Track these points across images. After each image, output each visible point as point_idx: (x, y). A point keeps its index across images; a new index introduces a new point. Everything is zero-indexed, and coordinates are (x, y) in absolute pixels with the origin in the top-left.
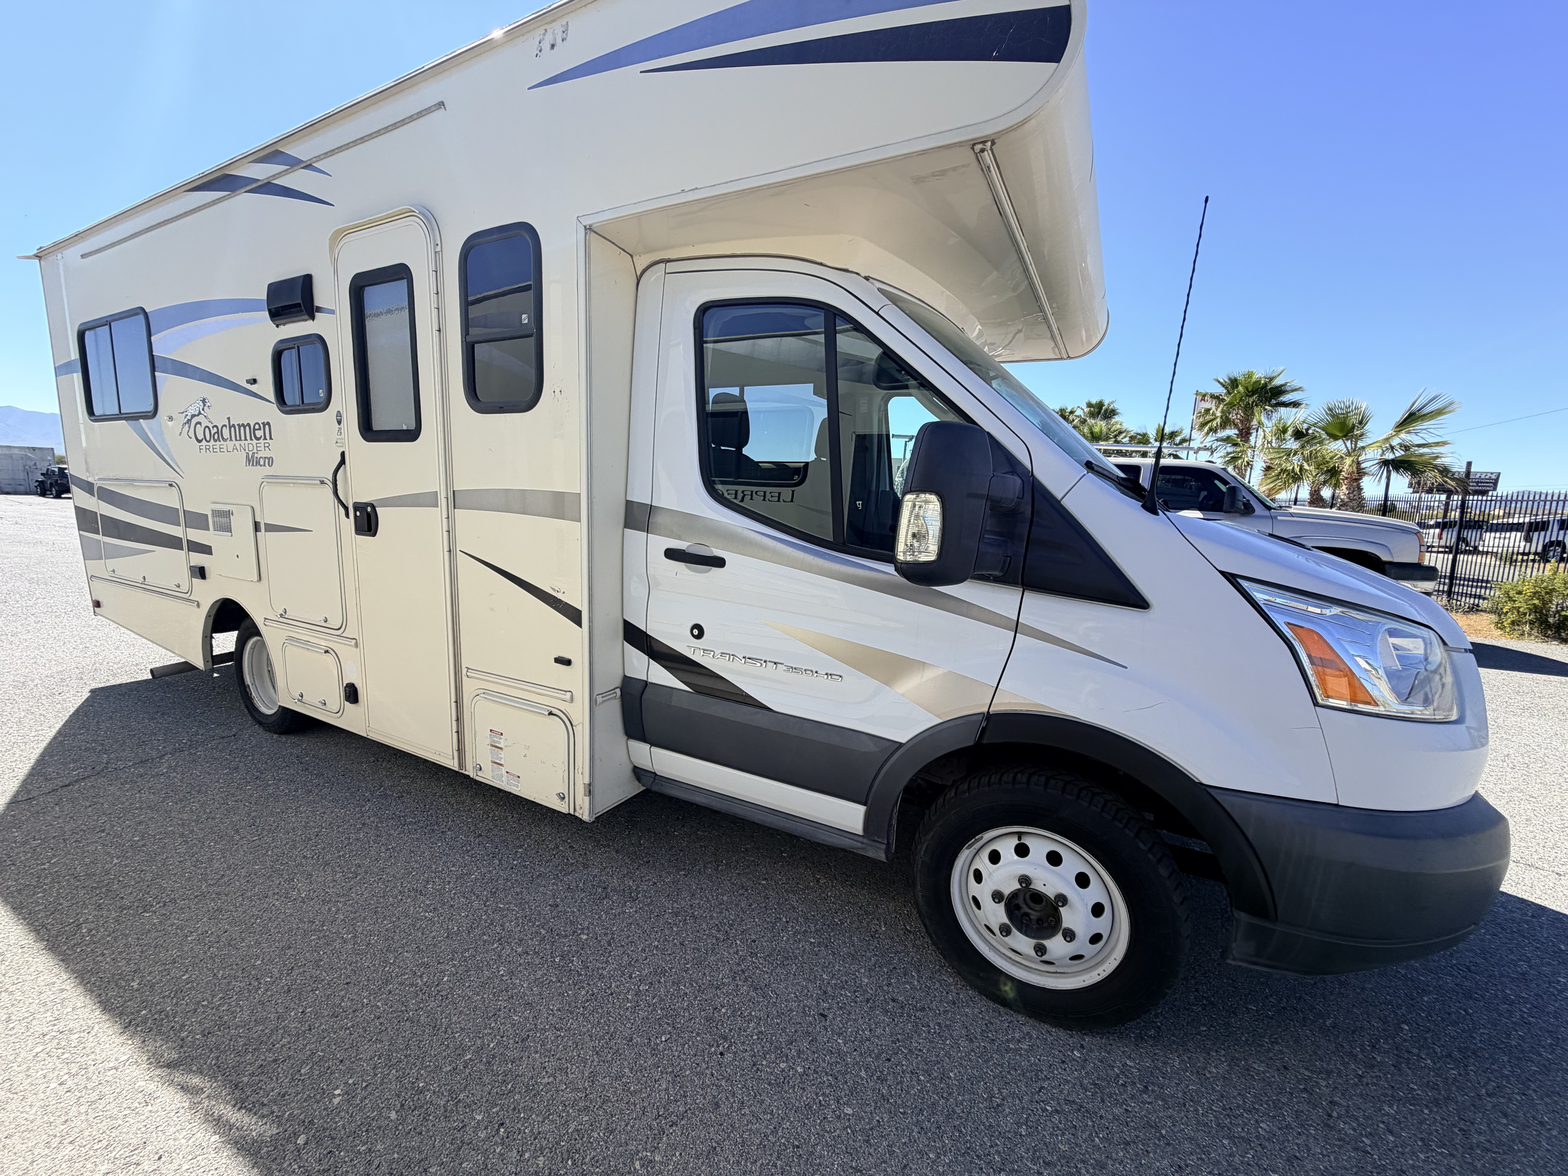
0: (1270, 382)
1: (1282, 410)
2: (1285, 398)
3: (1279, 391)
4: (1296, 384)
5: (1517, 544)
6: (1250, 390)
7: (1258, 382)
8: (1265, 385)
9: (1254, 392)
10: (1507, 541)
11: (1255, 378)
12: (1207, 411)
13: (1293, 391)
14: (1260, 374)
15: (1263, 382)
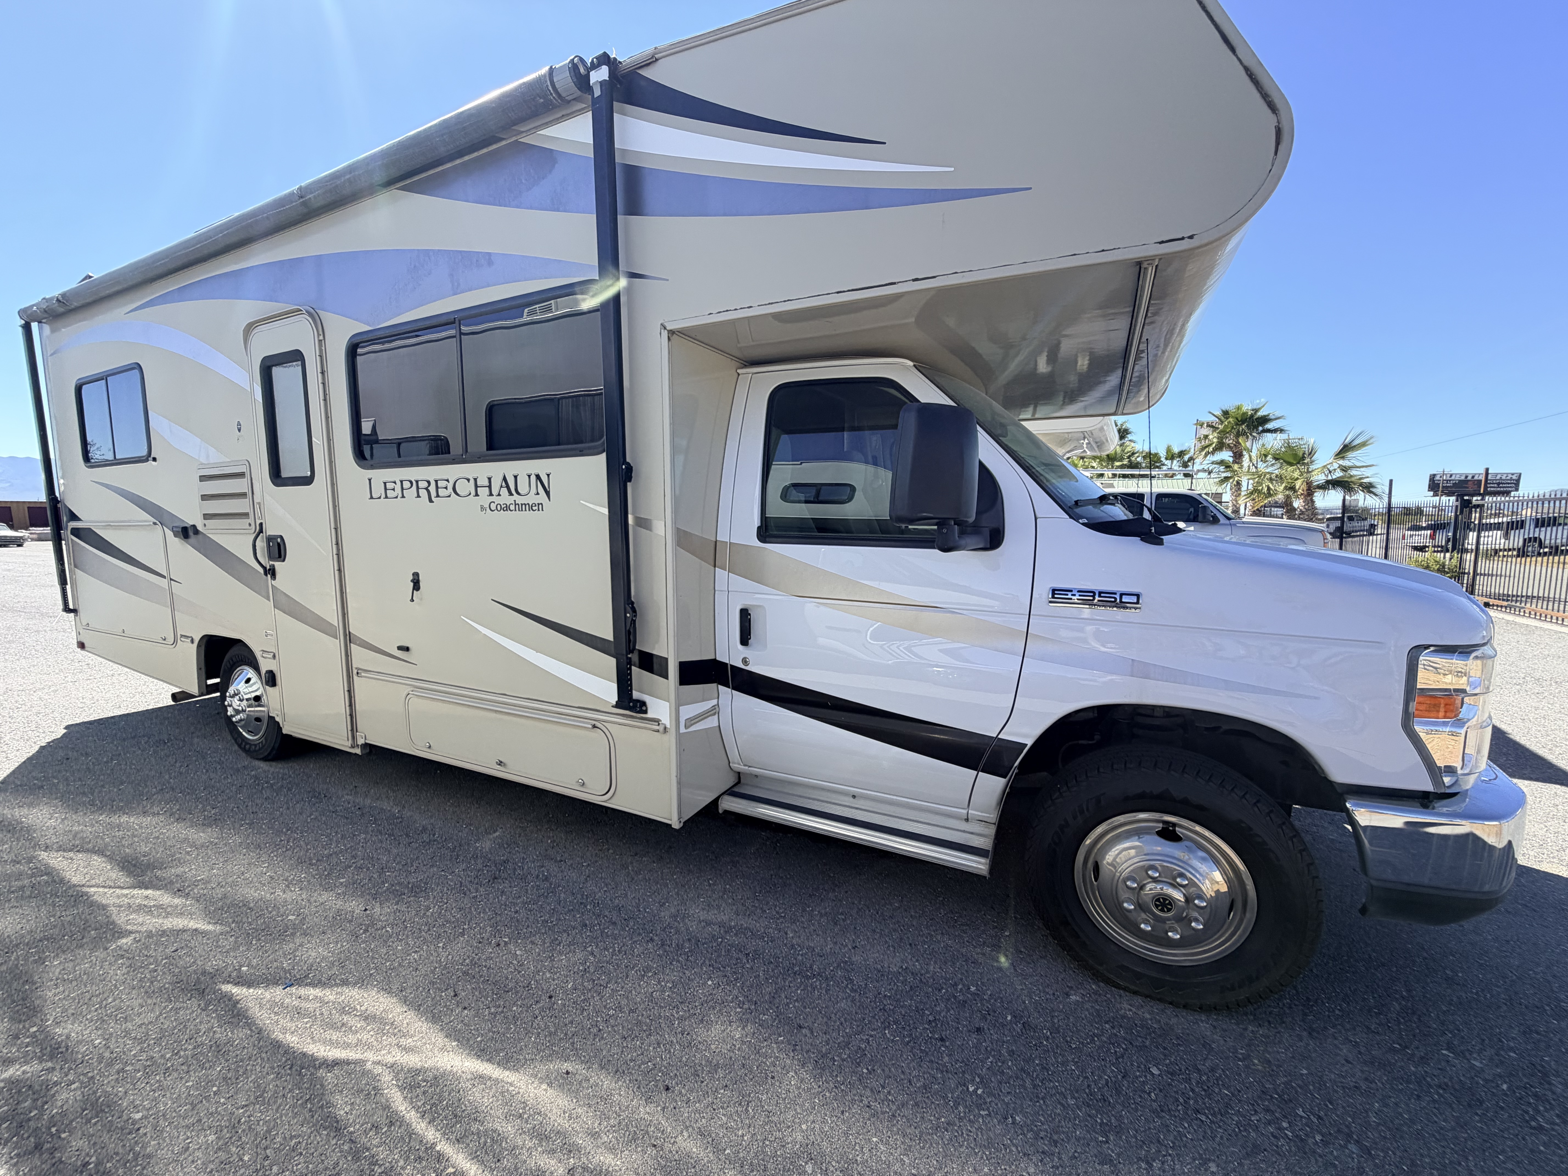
0: (1255, 413)
1: (1269, 435)
2: (1269, 426)
3: (1265, 420)
4: (1278, 414)
5: (1498, 542)
6: (1240, 419)
7: (1244, 414)
8: (1252, 416)
9: (1243, 421)
10: (1490, 539)
11: (1244, 409)
12: (1206, 437)
13: (1276, 419)
14: (1247, 408)
15: (1250, 413)
